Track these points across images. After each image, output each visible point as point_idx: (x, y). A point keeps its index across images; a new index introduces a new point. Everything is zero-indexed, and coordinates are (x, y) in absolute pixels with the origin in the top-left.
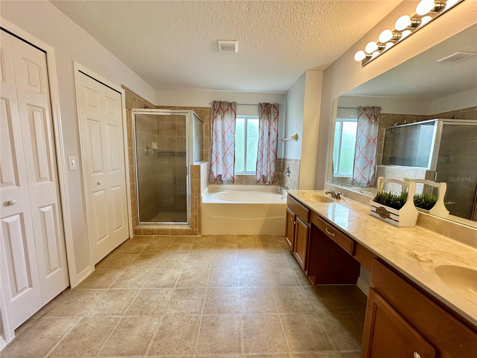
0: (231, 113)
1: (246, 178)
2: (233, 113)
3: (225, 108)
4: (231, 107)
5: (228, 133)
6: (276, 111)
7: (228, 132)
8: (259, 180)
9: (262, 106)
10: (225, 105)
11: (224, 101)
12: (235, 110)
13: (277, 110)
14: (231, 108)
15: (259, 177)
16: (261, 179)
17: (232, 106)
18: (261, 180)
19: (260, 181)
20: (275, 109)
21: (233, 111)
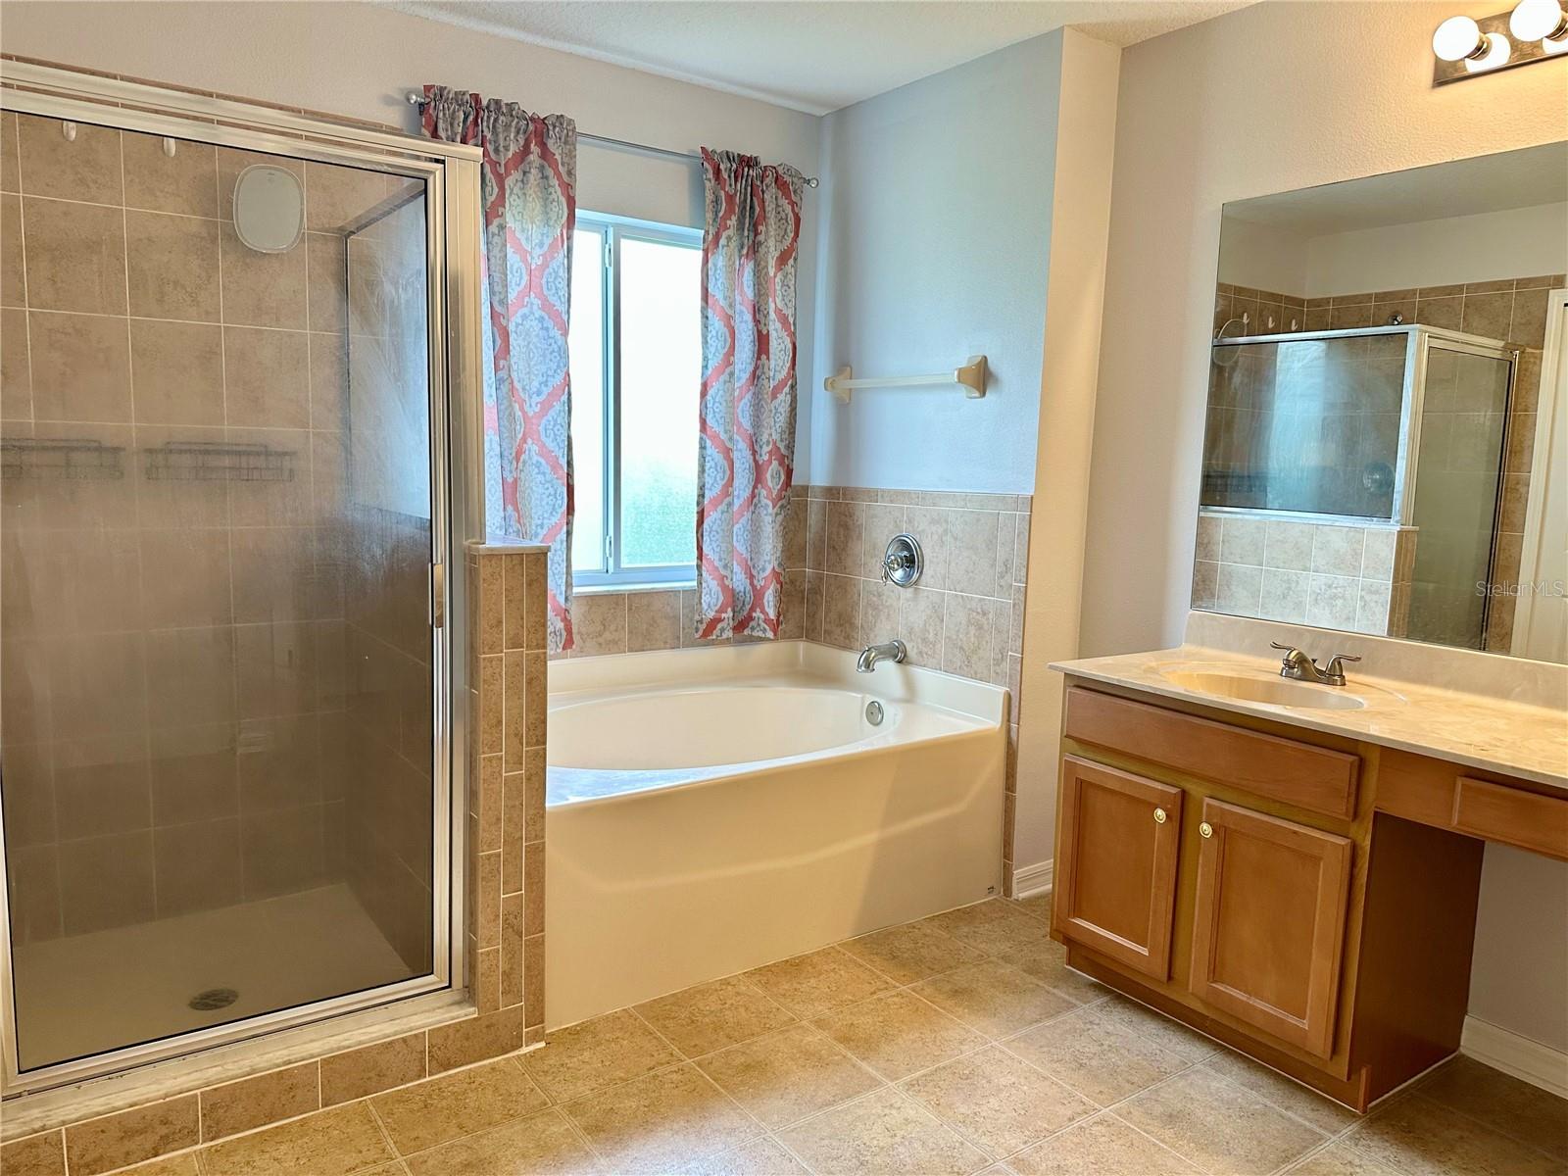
0: (546, 188)
1: (630, 609)
2: (557, 192)
3: (507, 148)
4: (543, 145)
5: (524, 317)
6: (788, 209)
7: (525, 310)
8: (711, 614)
9: (717, 172)
10: (507, 126)
11: (497, 102)
12: (570, 173)
13: (793, 204)
14: (545, 154)
15: (711, 601)
16: (722, 610)
17: (550, 143)
18: (723, 615)
19: (720, 620)
20: (784, 202)
21: (559, 176)
